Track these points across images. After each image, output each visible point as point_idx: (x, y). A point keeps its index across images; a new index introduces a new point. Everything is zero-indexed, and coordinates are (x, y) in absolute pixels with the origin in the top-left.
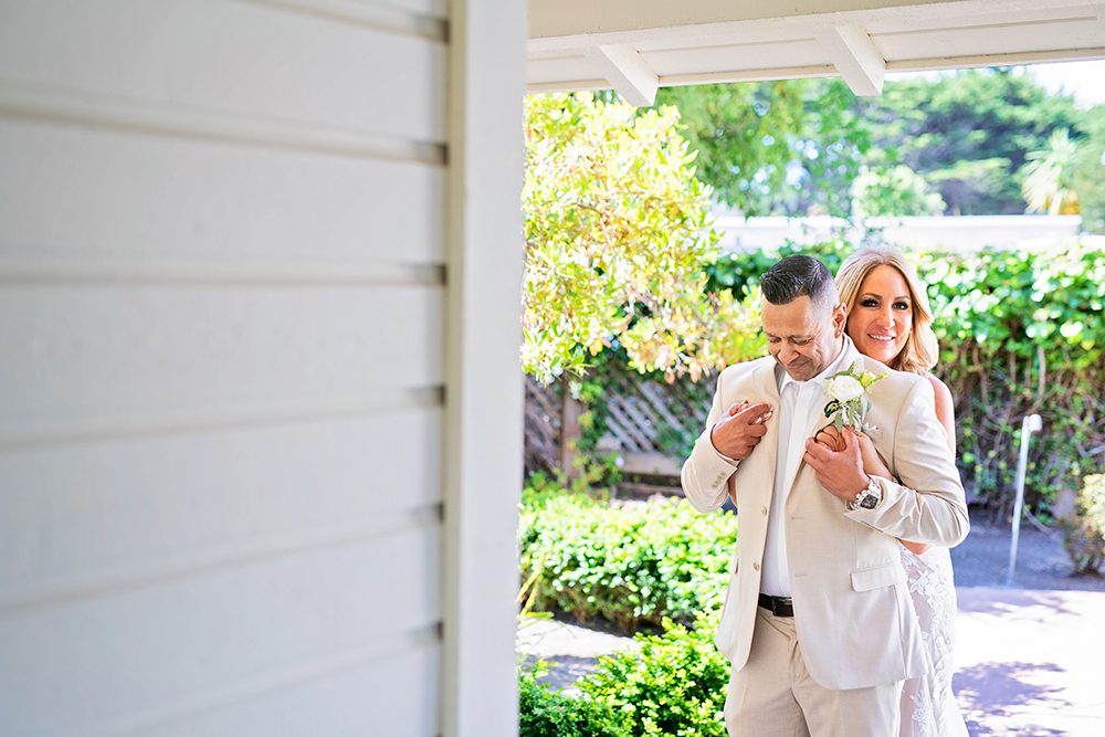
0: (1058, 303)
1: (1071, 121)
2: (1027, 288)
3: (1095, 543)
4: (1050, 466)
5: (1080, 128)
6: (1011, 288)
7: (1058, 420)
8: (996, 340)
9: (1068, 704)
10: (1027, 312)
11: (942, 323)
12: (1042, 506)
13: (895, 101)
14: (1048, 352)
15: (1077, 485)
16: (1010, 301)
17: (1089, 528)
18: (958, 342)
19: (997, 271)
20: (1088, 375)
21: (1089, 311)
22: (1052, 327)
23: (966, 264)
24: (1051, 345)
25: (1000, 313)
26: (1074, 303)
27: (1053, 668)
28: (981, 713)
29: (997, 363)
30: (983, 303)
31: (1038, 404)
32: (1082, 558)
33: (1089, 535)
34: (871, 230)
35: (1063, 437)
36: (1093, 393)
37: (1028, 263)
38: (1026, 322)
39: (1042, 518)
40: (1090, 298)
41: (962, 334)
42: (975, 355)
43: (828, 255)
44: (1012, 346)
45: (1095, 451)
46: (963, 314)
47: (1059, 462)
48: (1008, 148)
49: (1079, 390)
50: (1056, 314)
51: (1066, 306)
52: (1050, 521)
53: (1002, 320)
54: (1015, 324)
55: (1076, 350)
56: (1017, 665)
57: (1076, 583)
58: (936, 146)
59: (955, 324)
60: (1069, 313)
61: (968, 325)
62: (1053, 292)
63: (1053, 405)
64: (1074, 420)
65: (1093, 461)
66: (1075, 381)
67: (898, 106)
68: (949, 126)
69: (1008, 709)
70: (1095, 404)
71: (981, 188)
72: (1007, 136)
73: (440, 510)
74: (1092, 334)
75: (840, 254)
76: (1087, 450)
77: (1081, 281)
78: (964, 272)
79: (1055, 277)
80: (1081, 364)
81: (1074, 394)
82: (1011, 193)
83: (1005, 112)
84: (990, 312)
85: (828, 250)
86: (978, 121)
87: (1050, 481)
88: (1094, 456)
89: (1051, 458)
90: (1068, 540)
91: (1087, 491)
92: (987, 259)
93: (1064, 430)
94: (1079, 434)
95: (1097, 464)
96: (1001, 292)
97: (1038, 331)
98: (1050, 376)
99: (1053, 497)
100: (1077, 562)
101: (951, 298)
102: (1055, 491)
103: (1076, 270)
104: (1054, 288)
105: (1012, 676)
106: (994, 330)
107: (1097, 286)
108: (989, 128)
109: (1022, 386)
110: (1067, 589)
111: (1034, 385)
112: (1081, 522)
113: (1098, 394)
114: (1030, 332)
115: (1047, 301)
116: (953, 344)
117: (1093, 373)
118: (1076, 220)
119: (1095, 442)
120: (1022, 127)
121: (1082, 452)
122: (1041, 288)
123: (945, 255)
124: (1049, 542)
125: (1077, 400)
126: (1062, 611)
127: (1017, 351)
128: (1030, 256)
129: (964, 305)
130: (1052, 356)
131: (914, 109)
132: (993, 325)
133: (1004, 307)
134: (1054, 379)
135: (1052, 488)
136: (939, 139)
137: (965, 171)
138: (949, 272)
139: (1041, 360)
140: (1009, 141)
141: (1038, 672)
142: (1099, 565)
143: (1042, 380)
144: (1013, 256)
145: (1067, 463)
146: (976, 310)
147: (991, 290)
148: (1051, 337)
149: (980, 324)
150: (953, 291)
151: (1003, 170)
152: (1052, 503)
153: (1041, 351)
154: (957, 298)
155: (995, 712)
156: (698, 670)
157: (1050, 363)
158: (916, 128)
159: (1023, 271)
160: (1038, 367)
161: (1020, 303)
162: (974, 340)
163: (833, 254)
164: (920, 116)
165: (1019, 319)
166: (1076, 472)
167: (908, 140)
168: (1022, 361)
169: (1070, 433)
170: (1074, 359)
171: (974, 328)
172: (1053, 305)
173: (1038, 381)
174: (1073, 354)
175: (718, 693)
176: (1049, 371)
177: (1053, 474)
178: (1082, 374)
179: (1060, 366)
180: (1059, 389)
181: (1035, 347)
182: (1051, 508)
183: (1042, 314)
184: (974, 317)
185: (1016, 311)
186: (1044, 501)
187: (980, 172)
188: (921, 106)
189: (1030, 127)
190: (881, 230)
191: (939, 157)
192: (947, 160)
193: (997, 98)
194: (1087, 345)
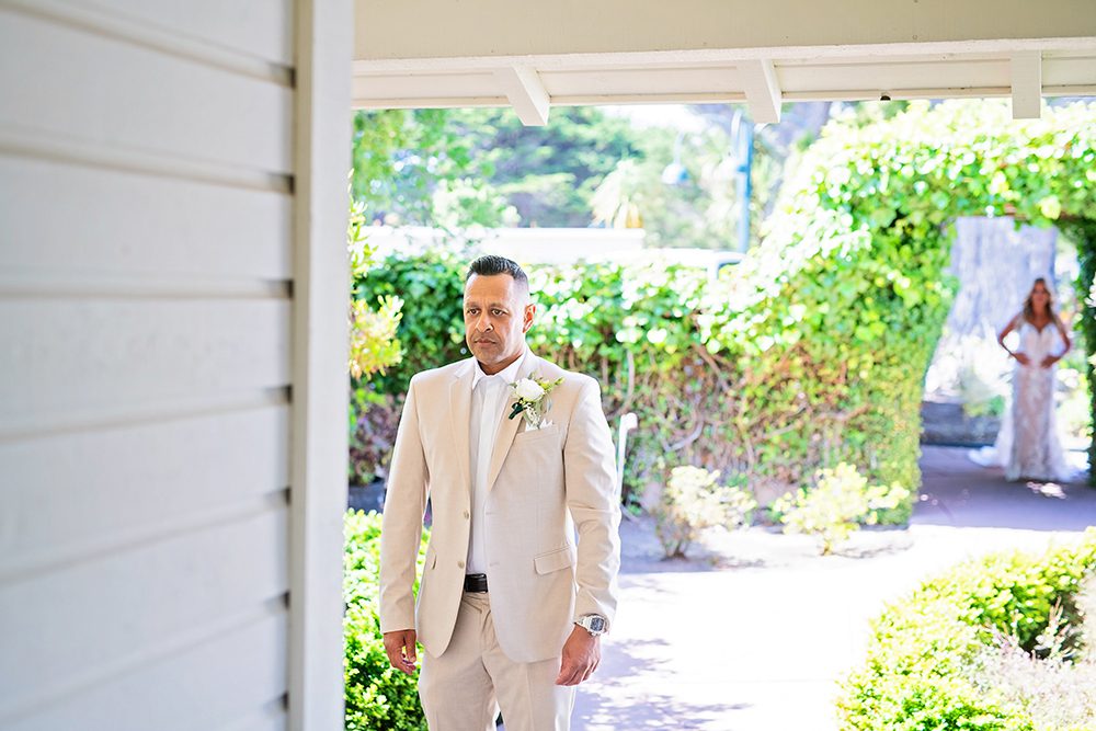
0: (645, 311)
1: (628, 140)
2: (618, 297)
3: (682, 529)
4: (639, 461)
5: (637, 147)
6: (603, 297)
7: (645, 419)
8: (590, 345)
9: (673, 672)
10: (619, 319)
11: (542, 329)
12: (632, 497)
13: (467, 116)
14: (636, 356)
15: (665, 477)
16: (602, 309)
17: (678, 516)
18: (556, 347)
19: (590, 281)
20: (671, 377)
21: (671, 318)
22: (640, 333)
23: (563, 275)
24: (639, 350)
25: (594, 321)
26: (659, 311)
27: (660, 642)
28: (600, 685)
29: (591, 366)
30: (579, 311)
31: (628, 404)
32: (671, 544)
33: (678, 523)
34: (470, 242)
35: (650, 434)
36: (674, 394)
37: (618, 274)
38: (616, 328)
39: (633, 508)
40: (673, 306)
41: (560, 340)
42: (571, 359)
43: (434, 265)
44: (605, 351)
45: (677, 446)
46: (561, 321)
47: (646, 457)
48: (573, 164)
49: (664, 390)
50: (643, 322)
51: (652, 314)
52: (639, 511)
53: (595, 327)
54: (606, 330)
55: (661, 354)
56: (630, 642)
57: (666, 565)
58: (506, 160)
59: (554, 331)
60: (654, 320)
61: (565, 332)
62: (640, 301)
63: (640, 404)
64: (659, 418)
65: (676, 455)
66: (659, 382)
67: (470, 121)
68: (518, 142)
69: (624, 680)
70: (677, 403)
71: (548, 201)
72: (572, 152)
73: (287, 494)
74: (675, 339)
75: (445, 264)
76: (670, 445)
77: (664, 291)
78: (561, 282)
79: (642, 287)
80: (665, 367)
81: (659, 394)
82: (576, 207)
83: (570, 130)
84: (585, 320)
85: (434, 260)
86: (545, 137)
87: (638, 475)
88: (677, 451)
89: (638, 452)
90: (658, 528)
91: (674, 483)
92: (582, 270)
93: (651, 428)
94: (663, 430)
95: (679, 458)
96: (594, 301)
97: (627, 335)
98: (638, 379)
99: (642, 489)
100: (666, 546)
101: (549, 307)
102: (643, 484)
103: (660, 281)
104: (641, 297)
105: (625, 651)
106: (588, 336)
107: (678, 295)
108: (555, 144)
109: (613, 387)
110: (660, 572)
111: (624, 387)
112: (671, 511)
113: (679, 394)
114: (620, 337)
115: (635, 309)
116: (552, 349)
117: (676, 374)
118: (641, 233)
119: (678, 438)
120: (585, 145)
121: (667, 448)
122: (630, 298)
123: (544, 266)
124: (640, 531)
125: (662, 400)
126: (659, 591)
127: (609, 356)
128: (620, 268)
129: (561, 312)
130: (640, 360)
131: (485, 124)
132: (587, 331)
133: (597, 315)
134: (641, 381)
135: (640, 481)
136: (510, 154)
137: (534, 184)
138: (548, 282)
139: (631, 364)
140: (573, 158)
141: (648, 647)
142: (686, 549)
143: (632, 382)
144: (605, 267)
145: (653, 458)
146: (572, 319)
147: (586, 299)
148: (639, 343)
149: (576, 331)
150: (552, 300)
151: (568, 185)
152: (640, 495)
153: (630, 355)
154: (554, 307)
155: (613, 684)
156: (360, 658)
157: (638, 366)
158: (487, 143)
159: (614, 281)
160: (627, 370)
161: (610, 311)
162: (570, 346)
163: (439, 264)
164: (491, 130)
165: (610, 326)
166: (662, 465)
167: (480, 154)
168: (612, 364)
169: (656, 429)
170: (658, 362)
171: (571, 334)
172: (640, 313)
173: (627, 383)
174: (658, 358)
175: (379, 678)
176: (637, 374)
177: (641, 468)
178: (665, 376)
179: (647, 369)
180: (646, 390)
181: (625, 351)
182: (639, 500)
183: (630, 321)
184: (571, 324)
185: (608, 319)
186: (633, 493)
187: (548, 186)
188: (492, 121)
189: (592, 144)
190: (479, 242)
191: (508, 171)
192: (517, 173)
193: (562, 116)
194: (671, 349)
